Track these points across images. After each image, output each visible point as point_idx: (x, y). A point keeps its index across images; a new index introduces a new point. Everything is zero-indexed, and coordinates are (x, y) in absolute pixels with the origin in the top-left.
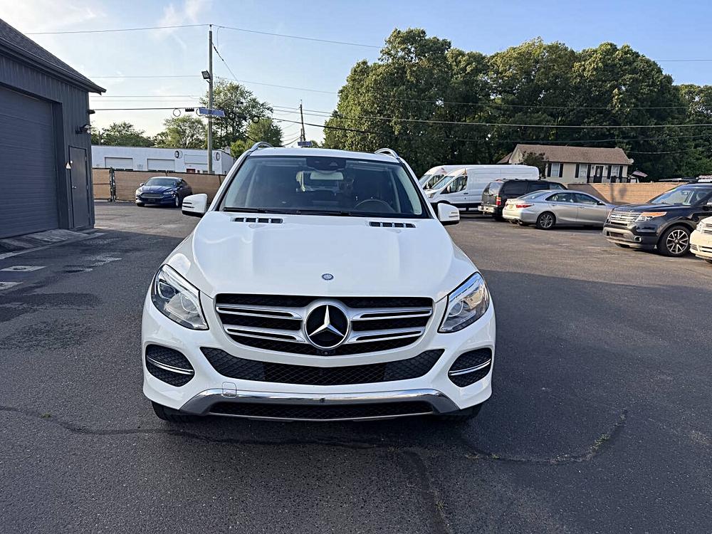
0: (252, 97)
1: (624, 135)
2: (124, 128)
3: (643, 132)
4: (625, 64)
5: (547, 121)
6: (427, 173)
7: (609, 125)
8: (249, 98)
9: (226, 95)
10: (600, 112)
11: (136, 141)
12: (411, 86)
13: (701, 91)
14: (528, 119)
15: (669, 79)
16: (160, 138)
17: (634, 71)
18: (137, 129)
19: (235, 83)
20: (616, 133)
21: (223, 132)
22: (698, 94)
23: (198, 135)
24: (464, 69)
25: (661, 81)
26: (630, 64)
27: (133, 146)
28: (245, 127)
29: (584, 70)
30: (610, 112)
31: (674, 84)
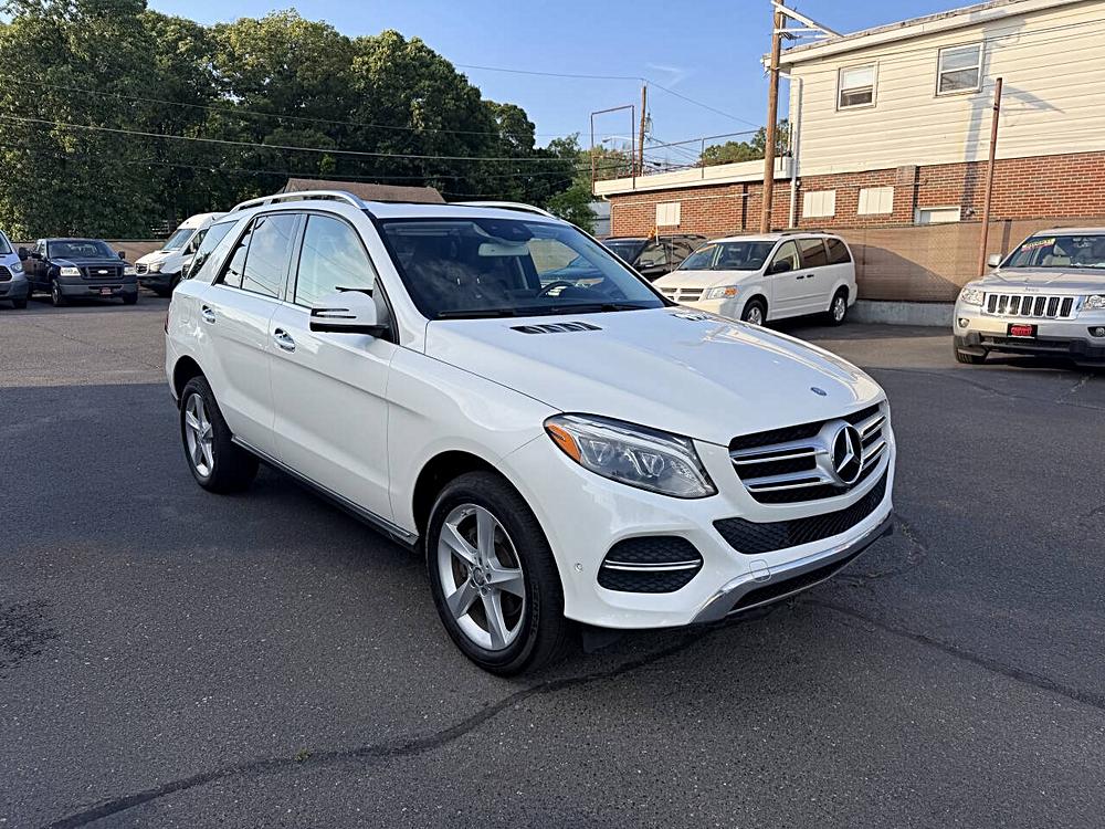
1: (433, 168)
3: (456, 166)
4: (422, 65)
5: (324, 144)
6: (183, 226)
7: (412, 153)
10: (396, 133)
12: (81, 67)
13: (503, 112)
14: (295, 139)
15: (477, 93)
17: (432, 77)
20: (423, 165)
22: (499, 116)
24: (173, 46)
25: (467, 94)
26: (428, 67)
29: (368, 70)
30: (410, 133)
31: (482, 99)
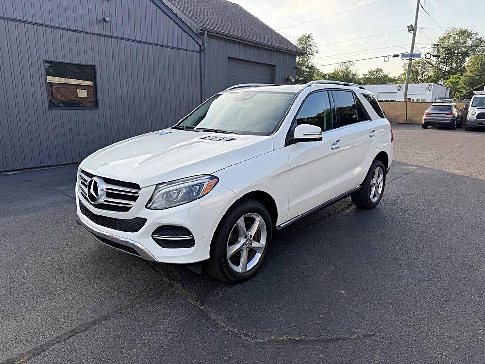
0: (477, 37)
2: (377, 72)
8: (475, 38)
9: (454, 38)
11: (384, 80)
16: (402, 76)
18: (385, 72)
19: (464, 29)
21: (447, 68)
23: (427, 72)
27: (382, 84)
28: (467, 62)
